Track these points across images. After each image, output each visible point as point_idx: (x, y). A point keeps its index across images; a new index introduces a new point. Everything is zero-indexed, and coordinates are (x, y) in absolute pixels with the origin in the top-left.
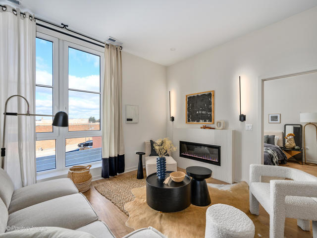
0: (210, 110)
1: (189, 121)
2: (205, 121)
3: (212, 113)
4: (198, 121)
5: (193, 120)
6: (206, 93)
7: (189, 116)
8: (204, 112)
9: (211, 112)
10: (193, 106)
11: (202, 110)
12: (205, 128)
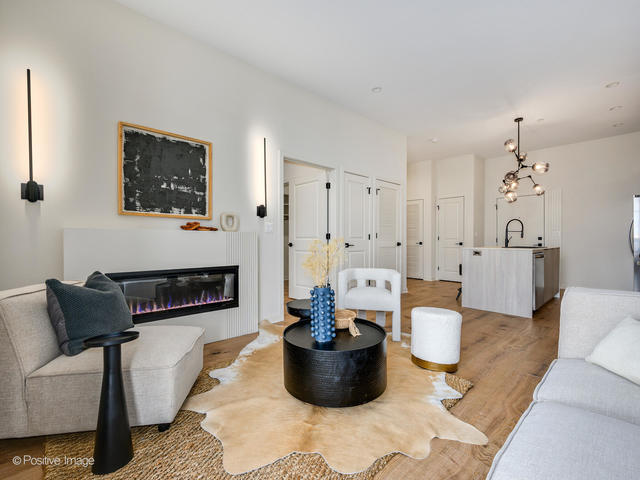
0: (202, 187)
1: (129, 206)
2: (188, 211)
3: (207, 193)
4: (167, 210)
5: (148, 206)
6: (193, 144)
7: (129, 192)
8: (184, 189)
9: (204, 191)
10: (145, 164)
11: (178, 183)
12: (188, 227)
